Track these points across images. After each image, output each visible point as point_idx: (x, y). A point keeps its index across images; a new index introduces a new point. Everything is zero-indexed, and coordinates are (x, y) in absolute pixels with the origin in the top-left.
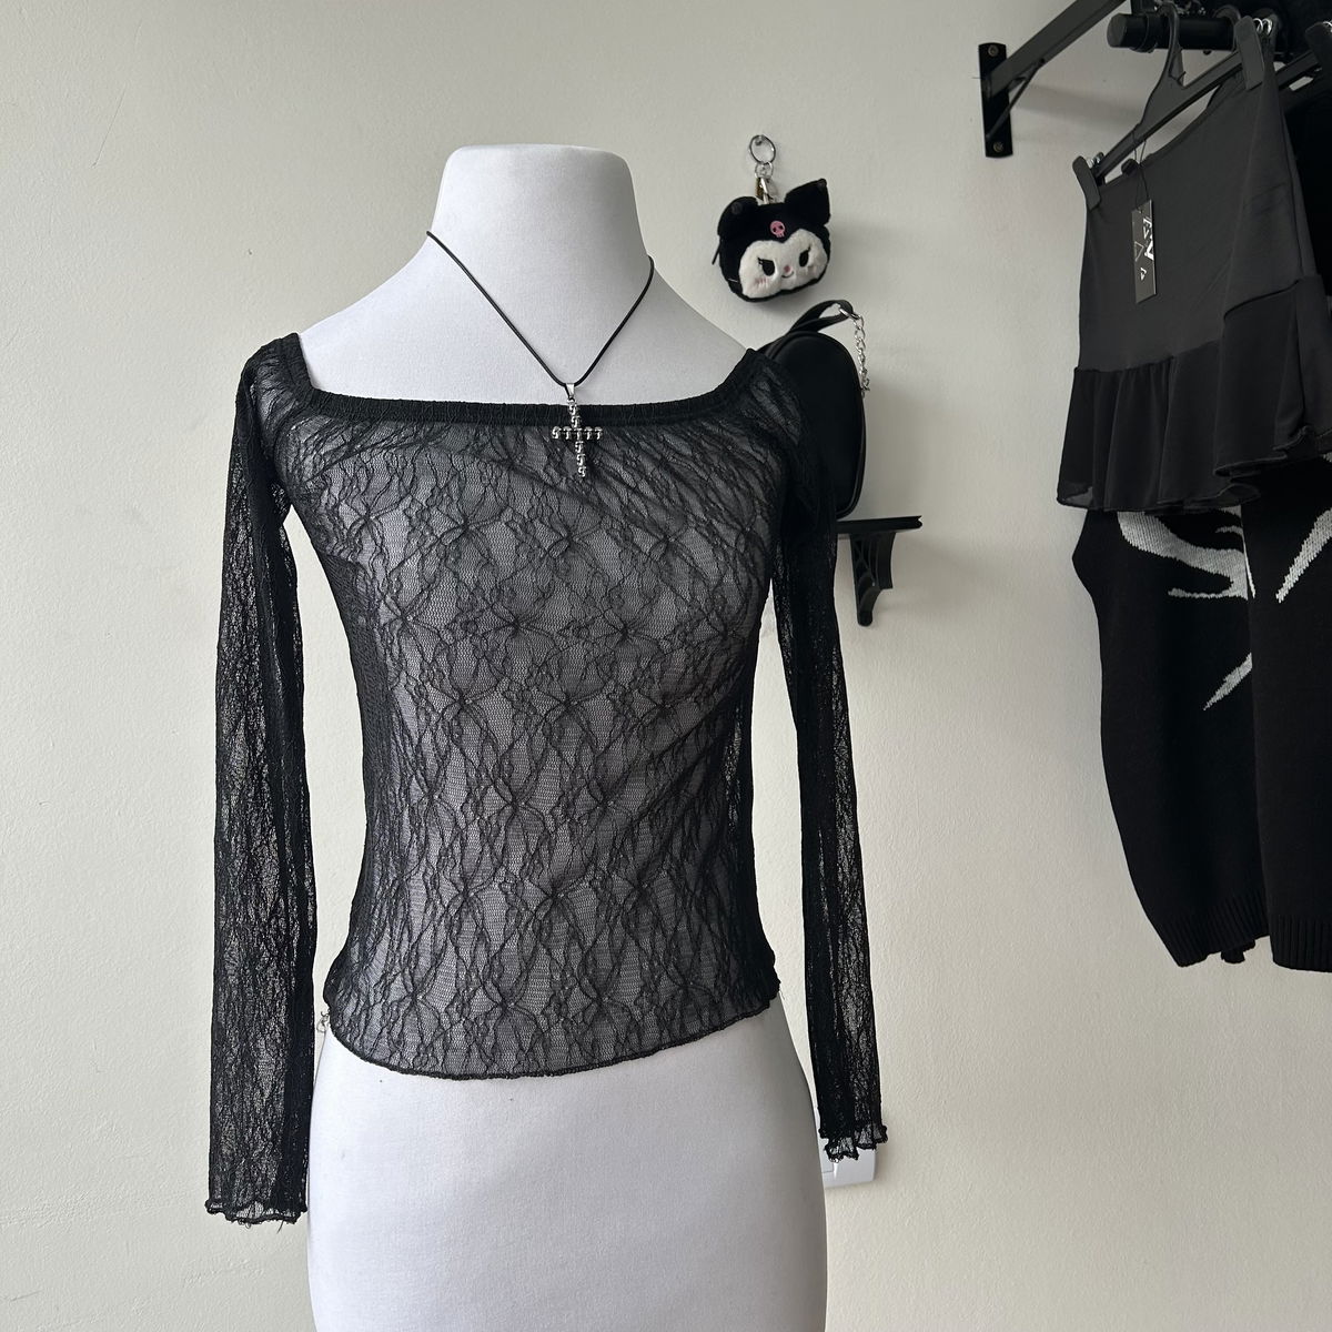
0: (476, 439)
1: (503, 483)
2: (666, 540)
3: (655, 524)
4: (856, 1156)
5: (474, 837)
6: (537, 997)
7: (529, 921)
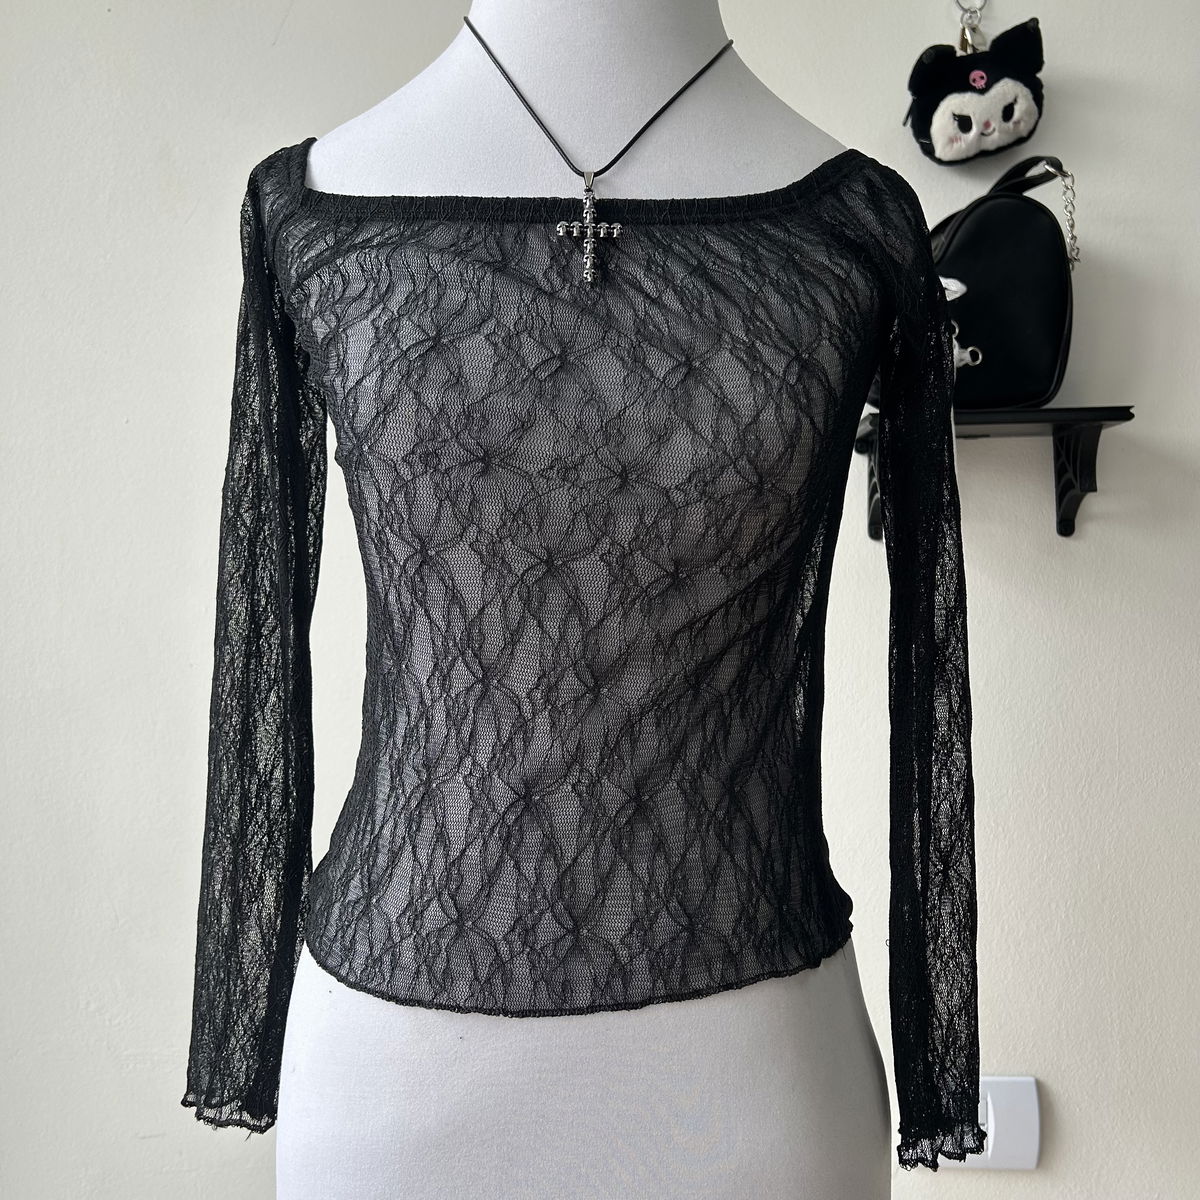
0: (468, 237)
1: (485, 286)
2: (688, 362)
3: (676, 343)
4: (934, 1166)
5: (439, 716)
6: (499, 918)
7: (495, 825)
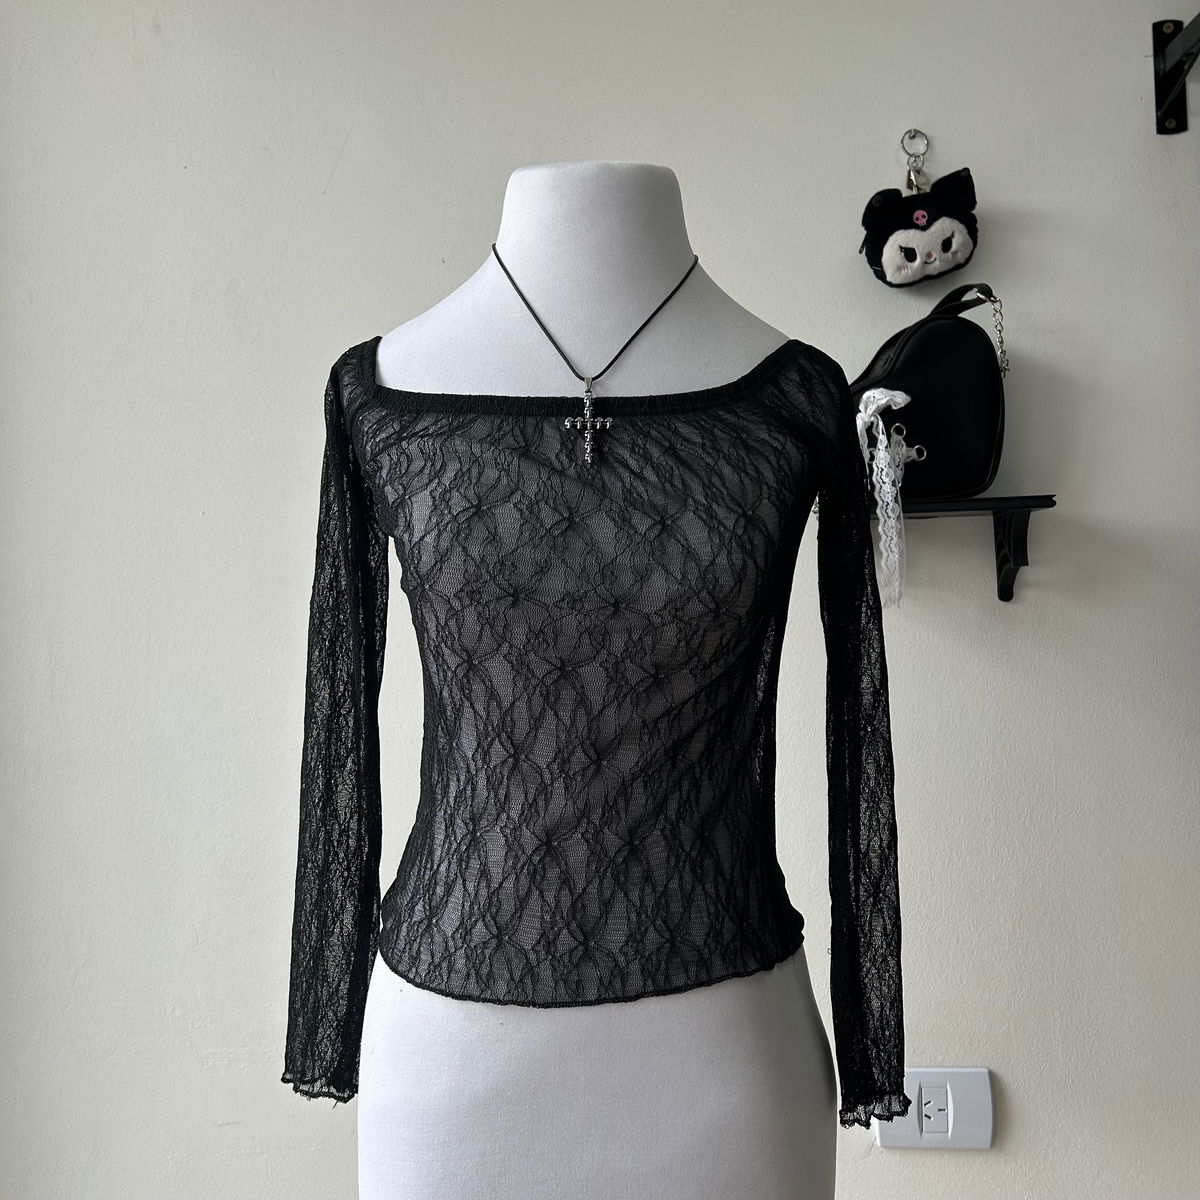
0: (500, 428)
1: (514, 467)
2: (662, 522)
3: (654, 506)
5: (482, 782)
6: (528, 934)
7: (525, 864)
